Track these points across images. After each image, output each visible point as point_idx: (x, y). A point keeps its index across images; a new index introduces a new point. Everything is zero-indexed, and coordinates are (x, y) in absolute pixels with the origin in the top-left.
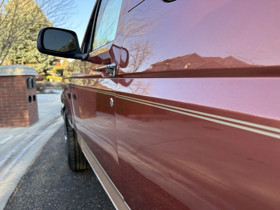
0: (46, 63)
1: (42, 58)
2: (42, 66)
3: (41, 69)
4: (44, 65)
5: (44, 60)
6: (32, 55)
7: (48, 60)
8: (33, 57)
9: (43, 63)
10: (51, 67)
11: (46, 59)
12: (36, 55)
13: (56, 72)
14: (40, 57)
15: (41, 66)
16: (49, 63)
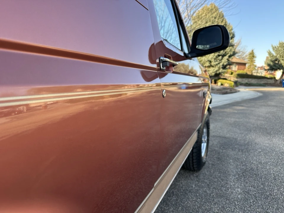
0: (218, 67)
1: (215, 62)
2: (214, 70)
3: (213, 72)
4: (216, 69)
5: (217, 65)
6: (206, 60)
7: (221, 64)
8: (207, 61)
9: (215, 67)
10: (224, 71)
11: (219, 63)
12: (210, 60)
13: (236, 76)
14: (213, 62)
15: (212, 70)
16: (221, 67)
